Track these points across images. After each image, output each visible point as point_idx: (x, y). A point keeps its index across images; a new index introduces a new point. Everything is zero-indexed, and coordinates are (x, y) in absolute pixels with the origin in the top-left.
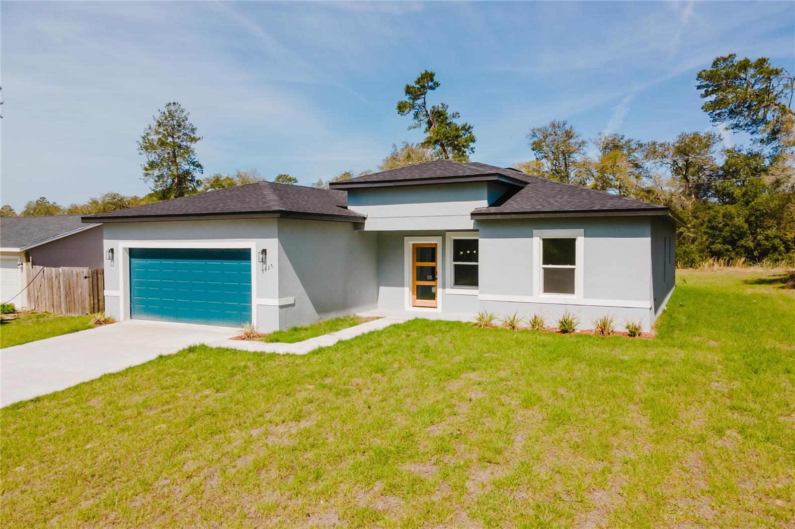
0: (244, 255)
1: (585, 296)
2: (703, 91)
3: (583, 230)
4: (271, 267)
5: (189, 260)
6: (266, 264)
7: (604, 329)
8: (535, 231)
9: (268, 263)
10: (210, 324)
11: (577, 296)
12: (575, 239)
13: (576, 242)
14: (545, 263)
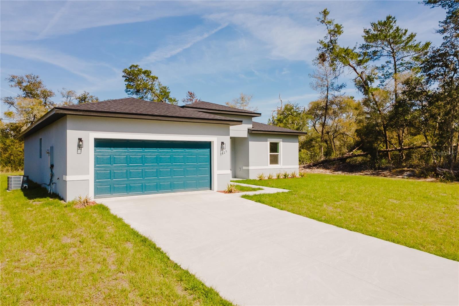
0: (208, 145)
1: (283, 165)
2: (125, 78)
3: (282, 139)
4: (226, 152)
6: (223, 150)
8: (268, 139)
10: (174, 192)
11: (280, 165)
12: (278, 143)
13: (279, 144)
14: (270, 153)
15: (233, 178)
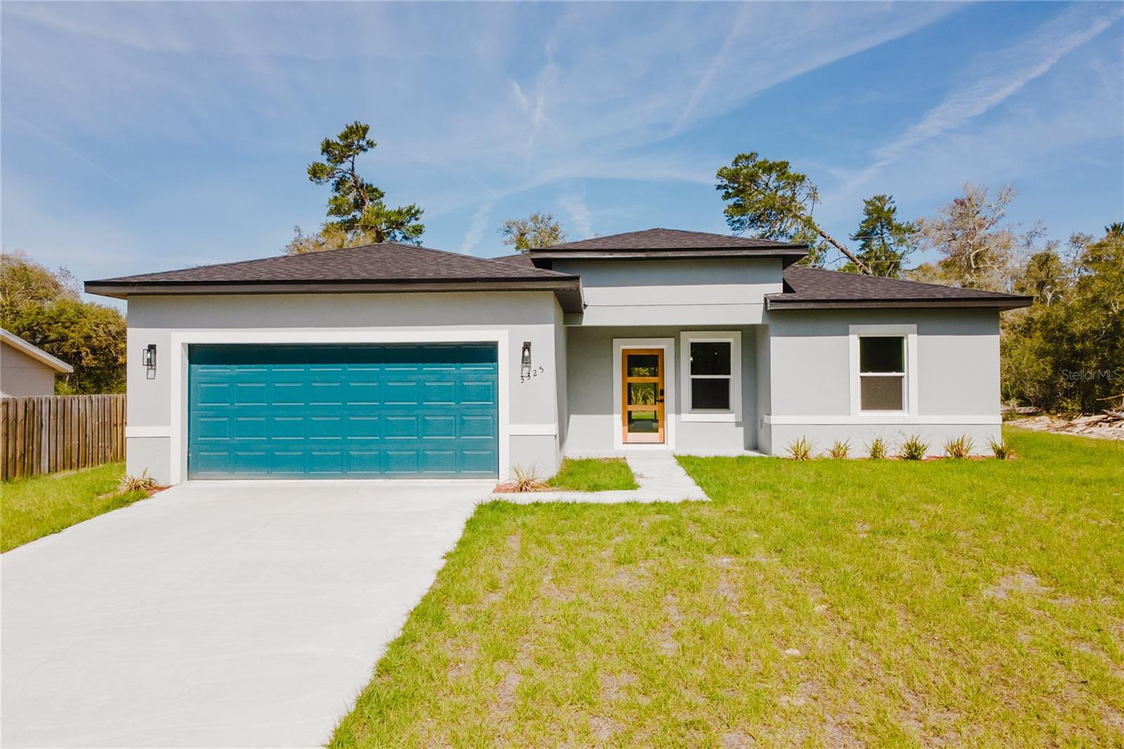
0: (486, 353)
1: (920, 413)
2: (723, 192)
3: (916, 325)
4: (539, 371)
5: (340, 365)
6: (530, 367)
7: (958, 453)
8: (851, 327)
9: (534, 364)
11: (909, 413)
12: (903, 337)
13: (905, 341)
14: (863, 370)
15: (746, 448)
